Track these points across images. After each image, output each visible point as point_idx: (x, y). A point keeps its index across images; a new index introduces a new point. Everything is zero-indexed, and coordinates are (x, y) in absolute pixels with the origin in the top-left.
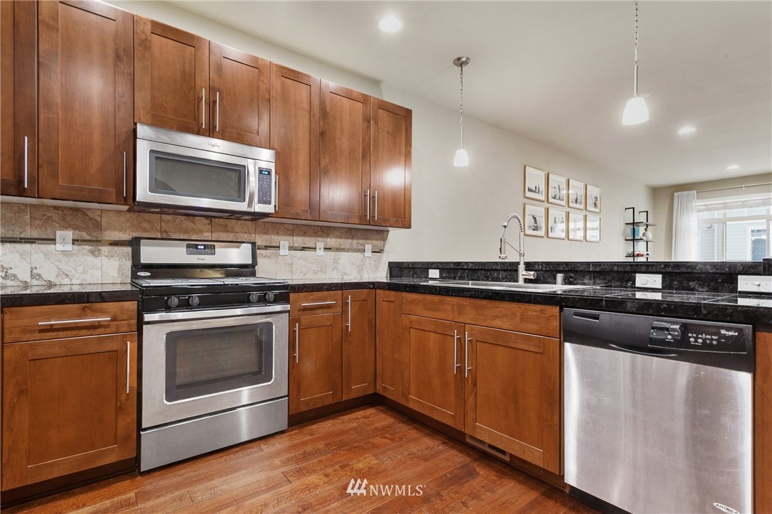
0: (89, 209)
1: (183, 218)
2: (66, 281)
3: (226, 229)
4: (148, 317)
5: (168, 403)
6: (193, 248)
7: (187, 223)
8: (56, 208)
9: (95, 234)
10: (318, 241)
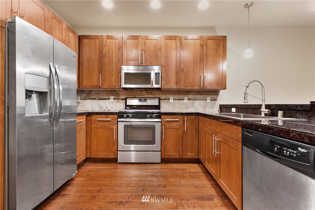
0: (117, 90)
1: (139, 91)
2: (112, 109)
3: (151, 94)
4: (119, 120)
5: (125, 145)
6: (140, 100)
7: (140, 93)
8: (110, 91)
9: (118, 97)
10: (185, 96)
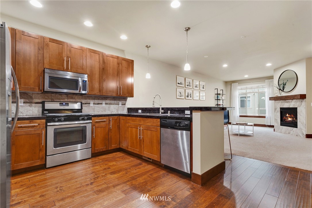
0: (28, 93)
1: (58, 95)
3: (72, 98)
4: (48, 124)
5: (55, 149)
6: (61, 104)
7: (60, 97)
9: (30, 100)
10: (103, 101)
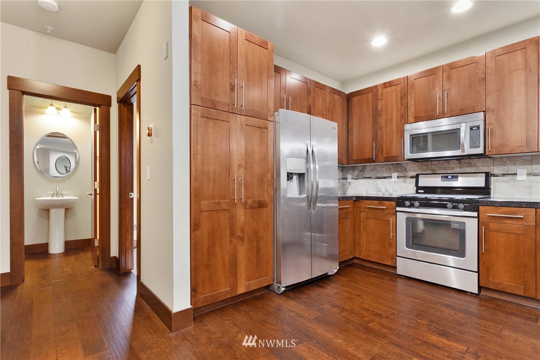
0: (403, 163)
3: (470, 165)
4: (398, 209)
5: (407, 249)
6: (444, 178)
7: (446, 165)
8: (392, 164)
9: (405, 174)
